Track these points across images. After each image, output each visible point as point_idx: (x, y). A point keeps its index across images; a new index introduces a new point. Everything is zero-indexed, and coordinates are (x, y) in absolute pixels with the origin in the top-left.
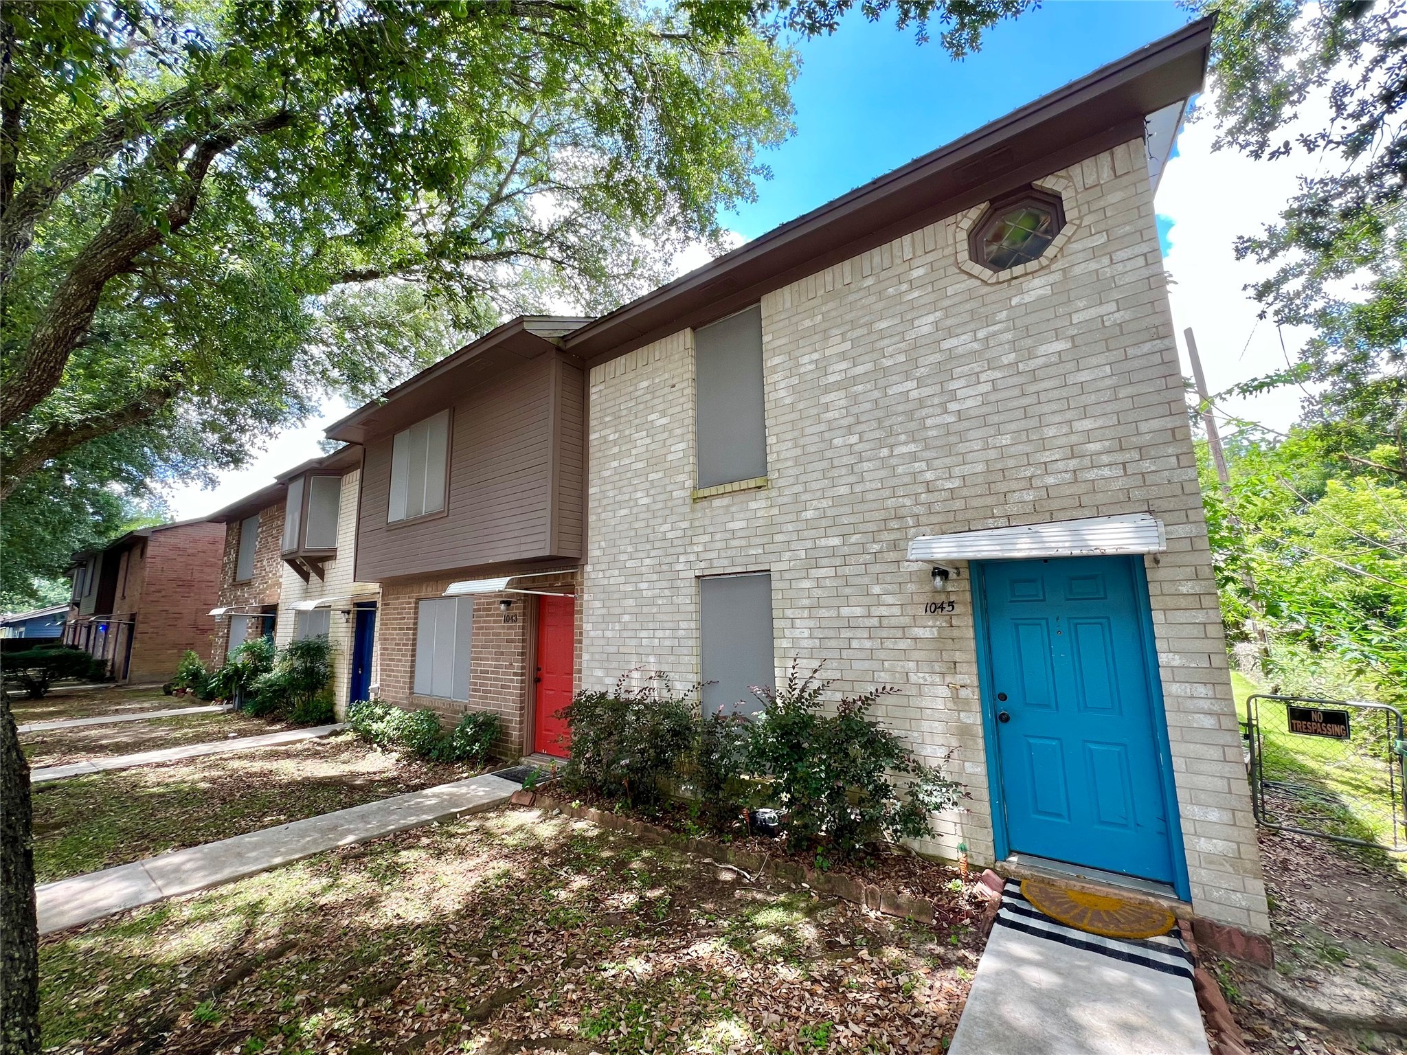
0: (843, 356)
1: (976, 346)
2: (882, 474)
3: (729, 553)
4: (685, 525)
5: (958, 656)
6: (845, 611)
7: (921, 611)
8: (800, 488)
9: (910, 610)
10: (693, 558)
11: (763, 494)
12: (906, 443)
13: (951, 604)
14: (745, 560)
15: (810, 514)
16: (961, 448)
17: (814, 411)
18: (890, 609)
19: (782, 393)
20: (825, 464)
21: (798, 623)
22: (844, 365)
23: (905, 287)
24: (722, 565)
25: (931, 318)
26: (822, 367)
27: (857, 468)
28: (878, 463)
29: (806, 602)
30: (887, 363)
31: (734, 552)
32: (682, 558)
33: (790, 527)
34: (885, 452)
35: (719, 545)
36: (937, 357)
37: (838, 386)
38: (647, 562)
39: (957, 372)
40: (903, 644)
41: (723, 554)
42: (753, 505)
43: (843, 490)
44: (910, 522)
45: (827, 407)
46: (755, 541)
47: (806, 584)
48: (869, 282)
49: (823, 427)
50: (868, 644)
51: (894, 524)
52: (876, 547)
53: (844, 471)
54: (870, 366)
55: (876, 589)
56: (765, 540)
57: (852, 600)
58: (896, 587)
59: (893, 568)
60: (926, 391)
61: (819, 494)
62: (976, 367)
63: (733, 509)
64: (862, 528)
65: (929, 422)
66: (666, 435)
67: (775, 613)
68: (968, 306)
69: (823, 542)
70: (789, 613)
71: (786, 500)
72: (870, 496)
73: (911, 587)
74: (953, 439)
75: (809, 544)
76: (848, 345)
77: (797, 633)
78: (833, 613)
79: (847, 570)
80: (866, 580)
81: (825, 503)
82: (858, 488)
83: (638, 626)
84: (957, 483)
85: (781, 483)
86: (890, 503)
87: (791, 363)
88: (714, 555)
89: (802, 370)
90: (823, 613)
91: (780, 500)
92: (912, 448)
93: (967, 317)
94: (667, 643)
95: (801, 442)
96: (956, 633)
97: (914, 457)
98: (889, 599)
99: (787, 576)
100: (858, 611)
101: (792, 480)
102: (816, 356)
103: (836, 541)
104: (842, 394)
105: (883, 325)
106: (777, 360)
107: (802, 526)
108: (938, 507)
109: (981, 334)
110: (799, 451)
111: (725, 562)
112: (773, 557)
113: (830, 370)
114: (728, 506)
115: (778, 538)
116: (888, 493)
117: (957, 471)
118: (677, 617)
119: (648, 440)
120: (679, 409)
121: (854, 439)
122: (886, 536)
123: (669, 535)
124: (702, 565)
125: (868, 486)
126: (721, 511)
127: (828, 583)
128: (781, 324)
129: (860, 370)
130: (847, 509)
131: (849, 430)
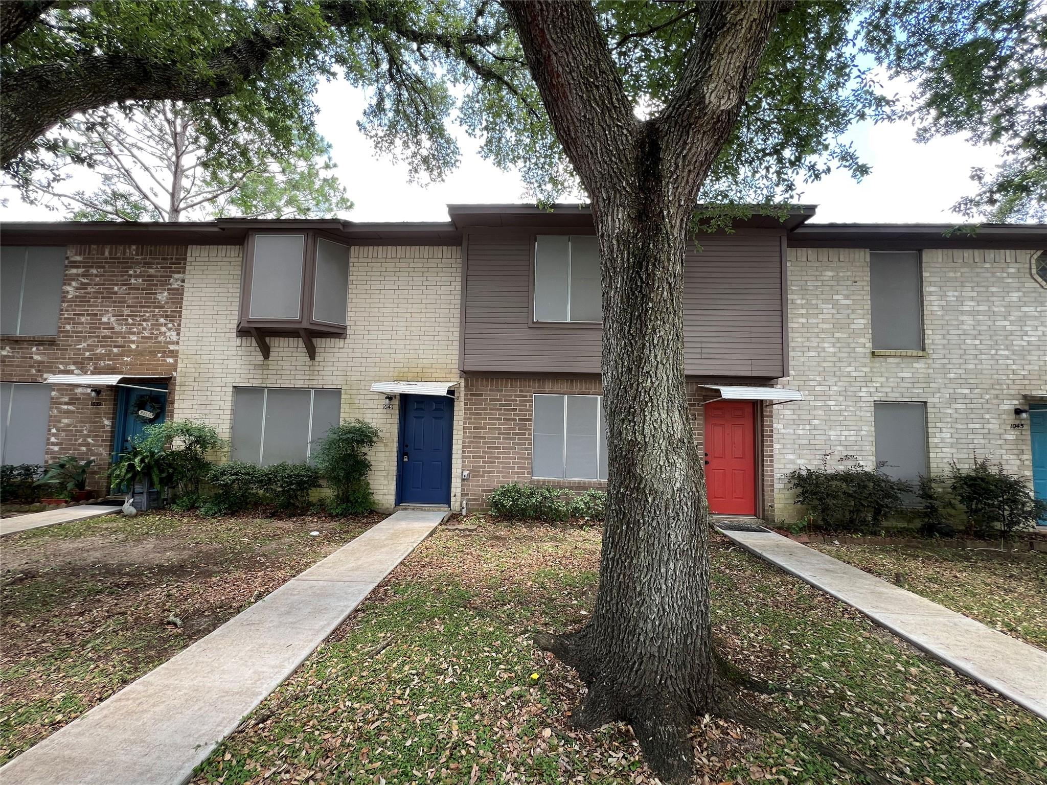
0: (972, 299)
1: (1036, 314)
2: (992, 362)
3: (899, 390)
4: (867, 370)
5: (1024, 447)
6: (971, 426)
7: (1009, 427)
8: (946, 361)
9: (1003, 427)
10: (872, 390)
11: (923, 360)
12: (1004, 350)
13: (1022, 425)
14: (910, 395)
15: (952, 376)
16: (1029, 357)
17: (956, 323)
18: (994, 425)
19: (936, 308)
20: (962, 352)
21: (944, 430)
22: (972, 303)
23: (1005, 275)
24: (894, 396)
25: (1016, 294)
26: (961, 301)
27: (979, 357)
28: (989, 357)
29: (949, 420)
30: (996, 309)
31: (903, 390)
32: (864, 389)
33: (940, 381)
34: (993, 352)
35: (892, 385)
36: (1020, 314)
37: (969, 313)
38: (835, 388)
39: (1028, 323)
40: (1000, 442)
41: (895, 390)
42: (916, 365)
43: (972, 366)
44: (1005, 387)
45: (963, 322)
46: (916, 385)
47: (949, 411)
48: (987, 265)
49: (960, 332)
50: (982, 441)
51: (997, 387)
52: (988, 397)
53: (971, 357)
54: (986, 308)
55: (987, 416)
56: (924, 385)
57: (975, 421)
58: (997, 416)
59: (996, 407)
60: (1014, 328)
61: (957, 366)
62: (1036, 323)
63: (902, 365)
64: (981, 386)
65: (1015, 343)
66: (849, 311)
67: (930, 425)
68: (1033, 295)
69: (959, 391)
70: (939, 425)
71: (937, 366)
72: (985, 372)
73: (1004, 416)
74: (1026, 353)
75: (951, 391)
76: (975, 294)
77: (943, 435)
78: (965, 426)
79: (972, 406)
80: (982, 411)
81: (960, 371)
82: (979, 367)
83: (826, 428)
84: (1026, 373)
85: (934, 356)
86: (995, 377)
87: (941, 293)
88: (889, 390)
89: (948, 299)
90: (959, 426)
91: (934, 366)
92: (1006, 353)
93: (1033, 300)
94: (852, 438)
95: (948, 337)
96: (1023, 437)
97: (1007, 358)
98: (994, 421)
99: (938, 406)
100: (978, 426)
101: (941, 356)
102: (956, 294)
103: (967, 391)
104: (971, 318)
105: (994, 290)
106: (932, 289)
107: (946, 381)
108: (1017, 382)
109: (1039, 309)
110: (945, 342)
111: (897, 395)
112: (928, 395)
113: (965, 303)
114: (898, 363)
115: (932, 385)
116: (994, 372)
117: (1026, 367)
118: (860, 424)
119: (834, 311)
120: (860, 297)
121: (977, 342)
122: (993, 392)
123: (854, 374)
124: (880, 395)
125: (984, 367)
126: (893, 365)
127: (961, 411)
128: (936, 270)
129: (981, 308)
130: (974, 376)
131: (975, 337)
